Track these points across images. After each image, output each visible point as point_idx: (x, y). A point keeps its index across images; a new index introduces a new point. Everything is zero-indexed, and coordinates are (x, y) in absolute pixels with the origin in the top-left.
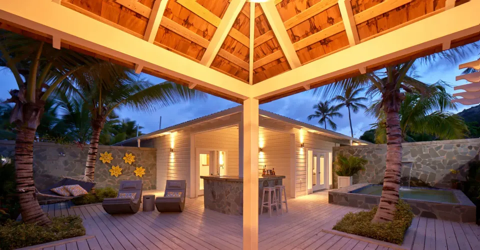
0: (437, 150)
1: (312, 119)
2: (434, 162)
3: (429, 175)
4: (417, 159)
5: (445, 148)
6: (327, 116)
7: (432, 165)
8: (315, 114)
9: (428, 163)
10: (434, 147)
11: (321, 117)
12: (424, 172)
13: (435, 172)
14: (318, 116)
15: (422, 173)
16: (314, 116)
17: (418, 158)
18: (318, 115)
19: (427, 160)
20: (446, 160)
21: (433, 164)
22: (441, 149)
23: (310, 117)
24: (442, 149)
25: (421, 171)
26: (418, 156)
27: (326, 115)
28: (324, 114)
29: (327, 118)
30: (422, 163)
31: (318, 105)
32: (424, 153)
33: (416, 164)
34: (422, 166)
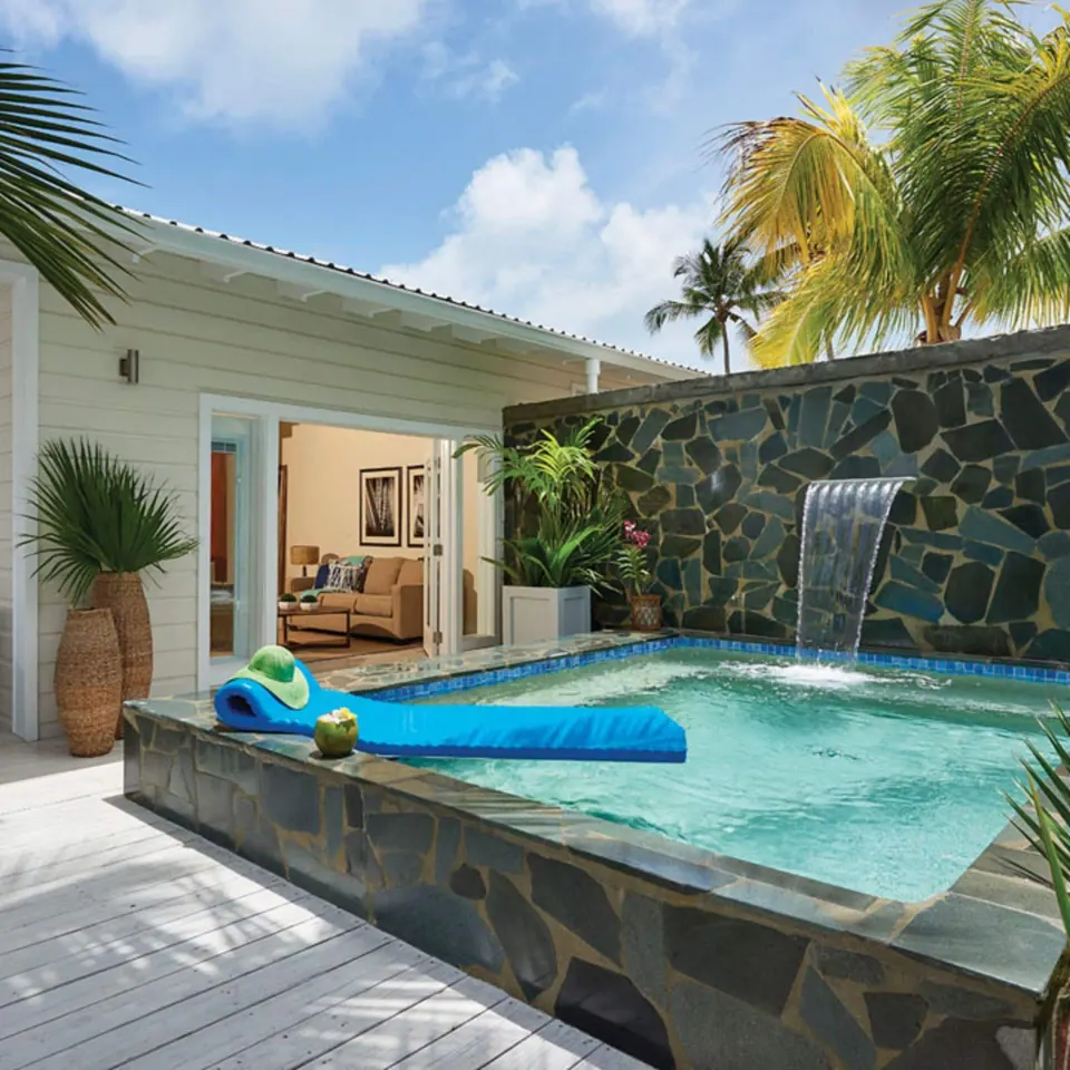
0: (1049, 396)
1: (666, 324)
4: (928, 467)
6: (735, 310)
7: (1017, 502)
8: (684, 301)
9: (994, 484)
10: (1028, 376)
11: (707, 315)
13: (1037, 555)
14: (695, 308)
15: (959, 559)
16: (677, 308)
17: (940, 452)
18: (696, 303)
19: (988, 464)
21: (1022, 493)
23: (657, 318)
25: (954, 543)
26: (938, 443)
27: (731, 303)
28: (717, 301)
29: (735, 318)
30: (960, 489)
31: (694, 258)
32: (972, 419)
34: (961, 508)
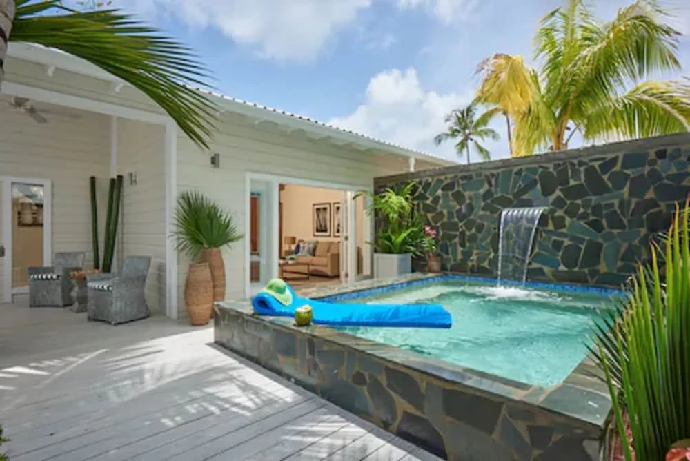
0: (605, 173)
1: (442, 142)
2: (597, 209)
3: (583, 247)
4: (554, 203)
5: (624, 166)
6: (472, 136)
7: (591, 218)
8: (449, 133)
9: (582, 210)
10: (596, 164)
12: (572, 238)
13: (600, 240)
14: (455, 136)
15: (567, 242)
16: (447, 135)
17: (559, 197)
18: (454, 133)
19: (579, 202)
20: (629, 202)
21: (593, 214)
22: (615, 169)
23: (439, 139)
24: (617, 168)
25: (565, 235)
26: (558, 193)
27: (470, 134)
30: (567, 212)
32: (572, 182)
33: (553, 218)
34: (568, 220)
